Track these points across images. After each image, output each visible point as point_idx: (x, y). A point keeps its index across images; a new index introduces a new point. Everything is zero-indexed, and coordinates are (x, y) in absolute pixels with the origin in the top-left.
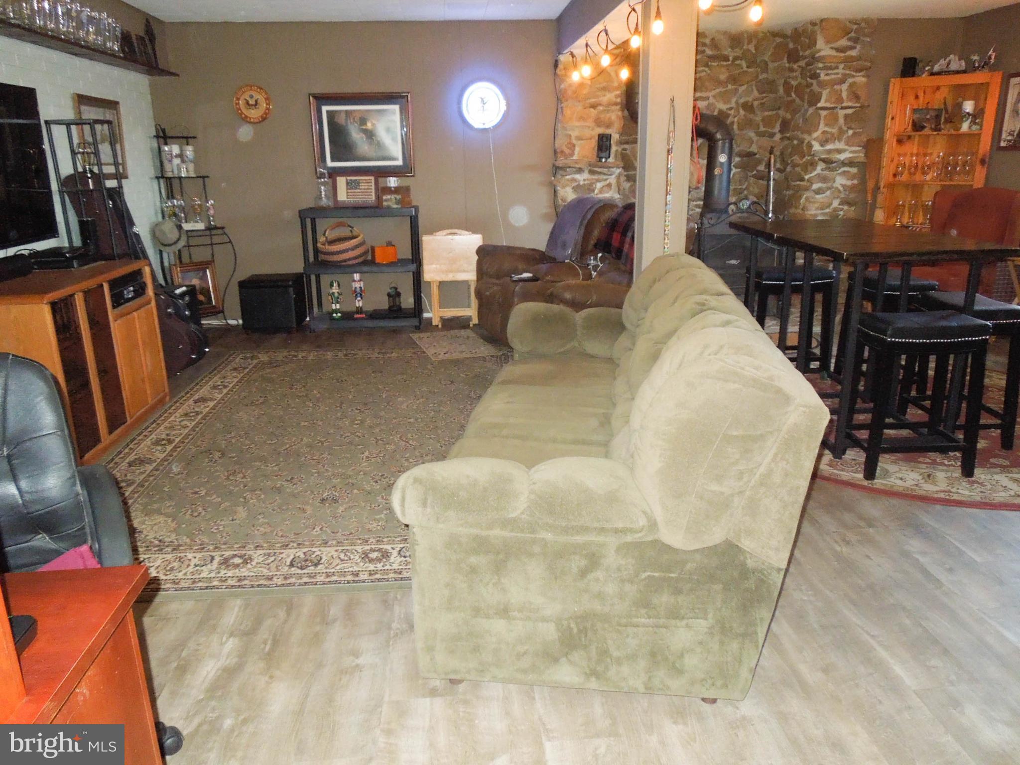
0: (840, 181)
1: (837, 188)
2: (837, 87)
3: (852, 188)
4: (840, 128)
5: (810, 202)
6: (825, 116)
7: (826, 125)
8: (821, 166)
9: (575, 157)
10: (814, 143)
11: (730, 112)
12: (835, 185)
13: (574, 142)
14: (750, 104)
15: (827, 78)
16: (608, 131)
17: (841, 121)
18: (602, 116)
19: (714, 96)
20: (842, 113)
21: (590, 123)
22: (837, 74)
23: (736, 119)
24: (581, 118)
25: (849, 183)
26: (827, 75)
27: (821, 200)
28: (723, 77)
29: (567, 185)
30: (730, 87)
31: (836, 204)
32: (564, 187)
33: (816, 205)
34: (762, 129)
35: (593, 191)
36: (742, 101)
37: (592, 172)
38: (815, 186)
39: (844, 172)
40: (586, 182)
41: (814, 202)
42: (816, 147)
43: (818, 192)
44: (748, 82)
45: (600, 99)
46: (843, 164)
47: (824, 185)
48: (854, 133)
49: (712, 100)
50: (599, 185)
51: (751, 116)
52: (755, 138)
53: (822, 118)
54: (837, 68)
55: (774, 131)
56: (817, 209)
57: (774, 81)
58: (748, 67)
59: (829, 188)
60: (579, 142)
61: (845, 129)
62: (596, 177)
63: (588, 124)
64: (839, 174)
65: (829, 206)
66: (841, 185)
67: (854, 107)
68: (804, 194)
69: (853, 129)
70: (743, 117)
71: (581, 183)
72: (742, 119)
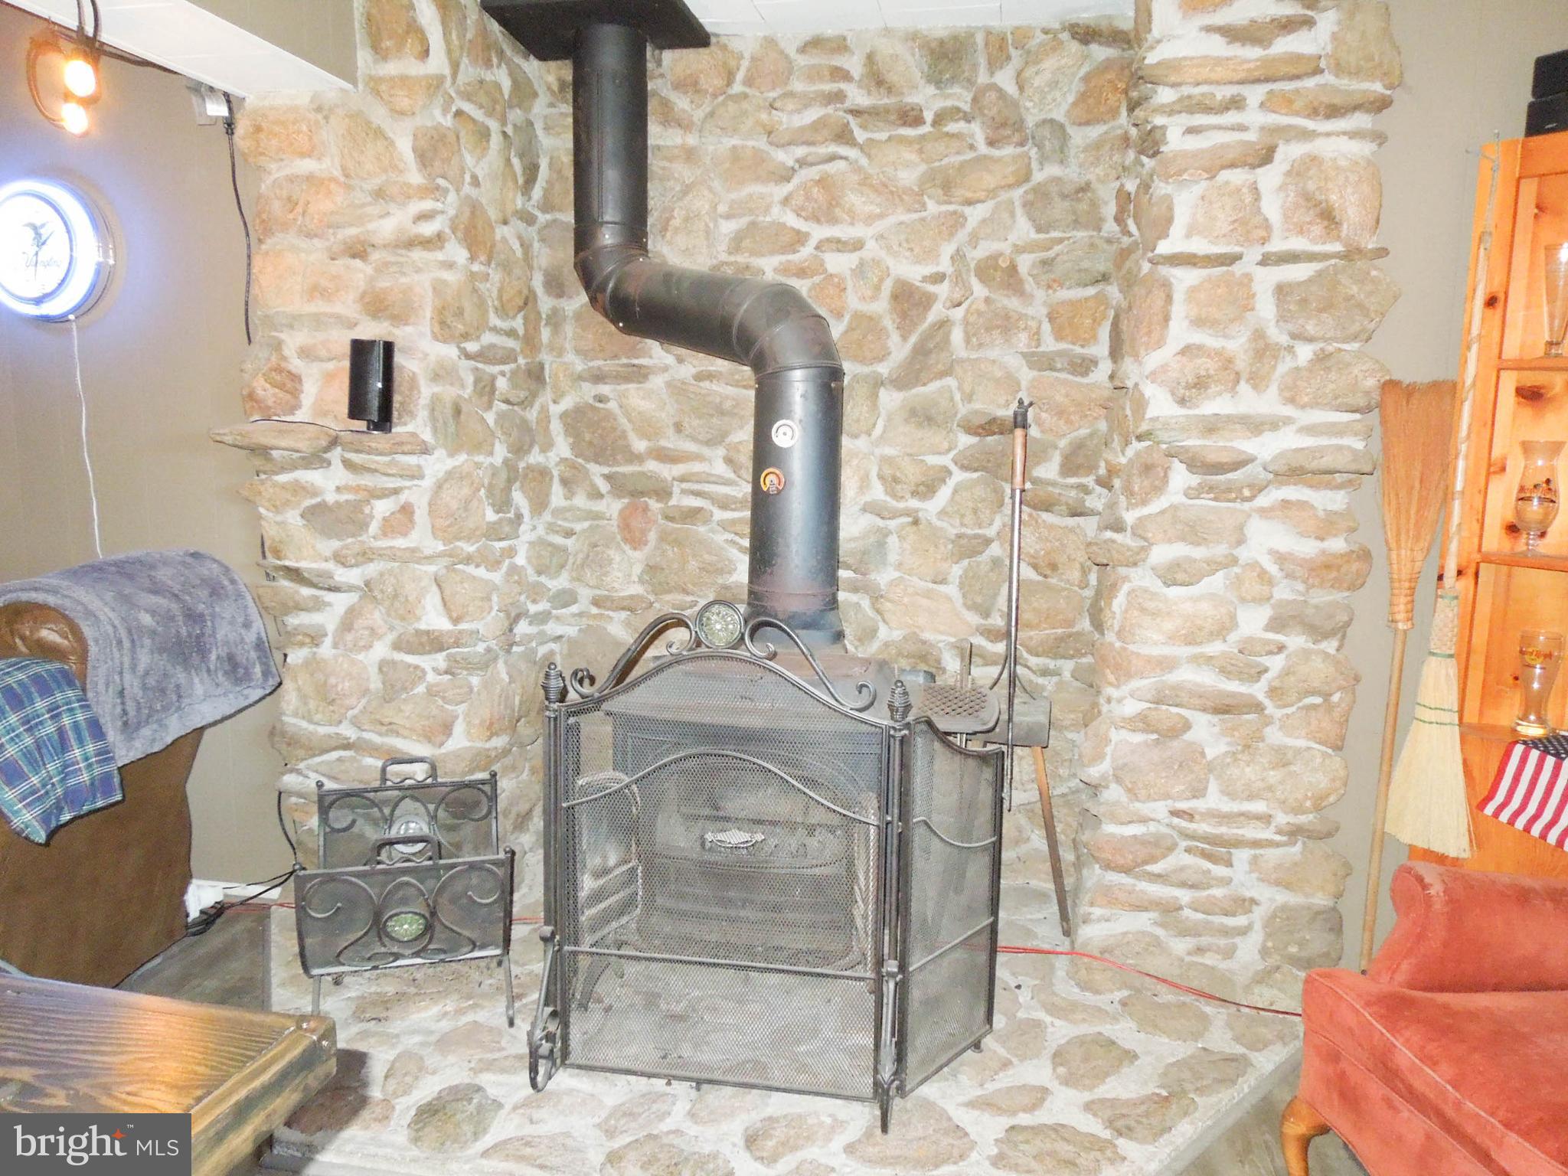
0: (1268, 540)
1: (1254, 565)
2: (1237, 177)
3: (1323, 570)
4: (1259, 335)
5: (1143, 610)
6: (1193, 290)
7: (1198, 322)
8: (1180, 477)
9: (300, 416)
10: (1149, 390)
11: (931, 288)
12: (1244, 554)
13: (296, 364)
14: (1003, 263)
15: (1193, 143)
16: (390, 334)
17: (1266, 308)
18: (383, 283)
19: (880, 237)
20: (1266, 279)
21: (346, 305)
22: (1242, 128)
23: (958, 313)
24: (316, 291)
25: (1308, 548)
26: (1191, 131)
27: (1190, 608)
28: (908, 177)
29: (287, 503)
30: (932, 208)
31: (1253, 622)
32: (277, 509)
33: (1168, 626)
34: (1050, 344)
35: (364, 526)
36: (976, 253)
38: (1162, 553)
39: (1286, 504)
40: (343, 497)
41: (1155, 614)
42: (1161, 406)
43: (1175, 575)
44: (992, 193)
45: (371, 226)
46: (1293, 472)
47: (1199, 553)
48: (1322, 359)
49: (872, 249)
50: (382, 508)
51: (1013, 303)
53: (1178, 296)
54: (1236, 103)
55: (1091, 351)
56: (1172, 638)
58: (991, 143)
59: (1215, 566)
60: (310, 368)
61: (1284, 339)
62: (367, 480)
63: (338, 308)
64: (1264, 512)
65: (1222, 631)
66: (1272, 552)
67: (1311, 257)
68: (1126, 579)
69: (1310, 340)
70: (983, 307)
71: (331, 498)
72: (980, 313)
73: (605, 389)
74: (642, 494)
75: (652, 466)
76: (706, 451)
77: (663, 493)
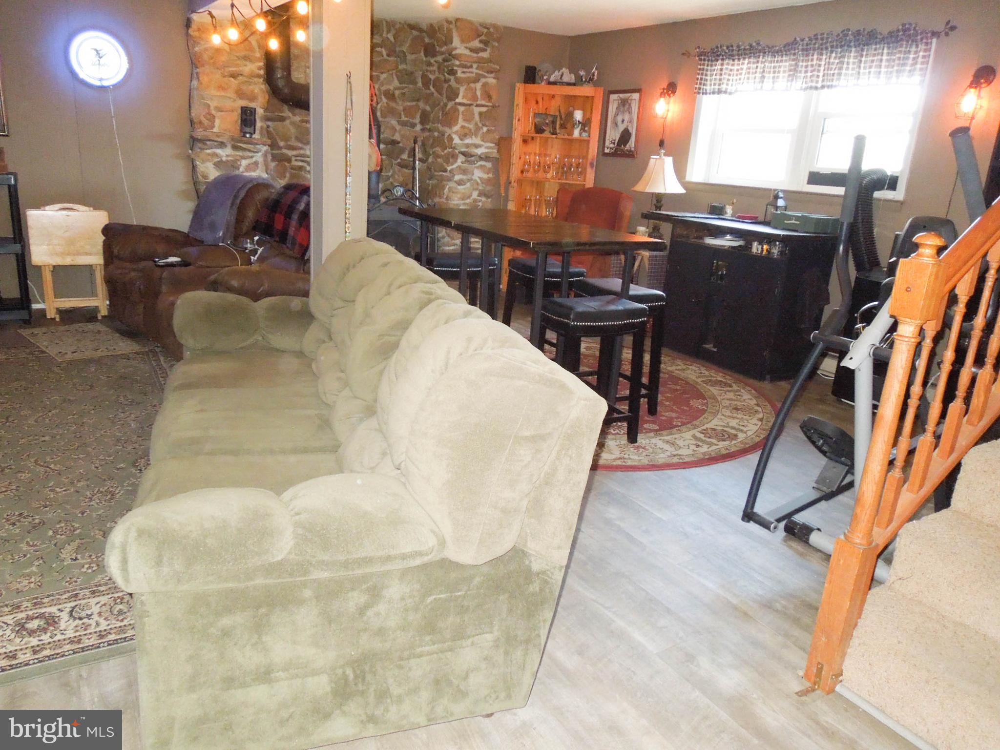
0: (478, 174)
1: (475, 180)
2: (472, 85)
3: (488, 182)
4: (476, 124)
6: (463, 112)
7: (464, 120)
8: (461, 158)
10: (454, 136)
12: (474, 178)
13: (213, 112)
14: (391, 92)
15: (463, 75)
16: (252, 105)
17: (477, 117)
18: (244, 88)
20: (477, 110)
21: (231, 94)
22: (472, 73)
23: (379, 107)
24: (221, 88)
25: (485, 176)
26: (464, 72)
27: (463, 191)
29: (208, 160)
31: (475, 195)
32: (203, 162)
33: (459, 196)
34: (404, 118)
35: (238, 169)
36: (384, 88)
37: (235, 148)
38: (457, 177)
39: (481, 165)
40: (229, 158)
41: (456, 193)
42: (457, 140)
43: (460, 183)
44: (389, 71)
45: (241, 69)
46: (481, 158)
47: (464, 177)
48: (488, 131)
50: (244, 163)
51: (393, 104)
52: (398, 127)
53: (460, 113)
54: (471, 67)
55: (414, 121)
56: (459, 199)
57: (412, 73)
58: (388, 56)
59: (469, 180)
60: (219, 114)
61: (480, 125)
62: (240, 153)
63: (229, 95)
64: (477, 167)
65: (469, 197)
66: (479, 177)
67: (487, 106)
68: (447, 185)
69: (487, 126)
70: (385, 105)
71: (224, 159)
72: (385, 107)
73: (269, 123)
74: (283, 160)
75: (285, 151)
76: (305, 147)
77: (289, 160)
